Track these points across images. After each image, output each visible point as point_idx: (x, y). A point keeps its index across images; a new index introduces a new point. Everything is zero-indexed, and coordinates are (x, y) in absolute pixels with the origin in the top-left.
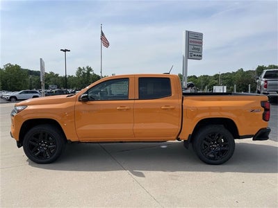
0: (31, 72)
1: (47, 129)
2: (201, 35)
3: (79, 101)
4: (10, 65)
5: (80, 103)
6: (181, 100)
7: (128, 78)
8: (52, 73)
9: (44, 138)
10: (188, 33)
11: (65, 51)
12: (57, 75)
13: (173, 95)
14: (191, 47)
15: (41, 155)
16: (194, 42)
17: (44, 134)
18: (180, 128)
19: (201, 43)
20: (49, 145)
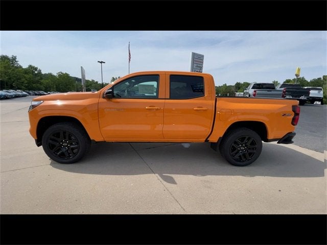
0: (77, 79)
1: (66, 127)
2: (203, 56)
3: (104, 98)
4: (62, 73)
5: (105, 100)
6: (214, 102)
7: (158, 75)
8: (93, 81)
9: (65, 138)
10: (194, 54)
11: (101, 62)
12: (97, 82)
13: (206, 96)
14: (195, 65)
15: (62, 155)
16: (197, 61)
17: (64, 133)
18: (211, 130)
19: (202, 63)
20: (71, 144)
